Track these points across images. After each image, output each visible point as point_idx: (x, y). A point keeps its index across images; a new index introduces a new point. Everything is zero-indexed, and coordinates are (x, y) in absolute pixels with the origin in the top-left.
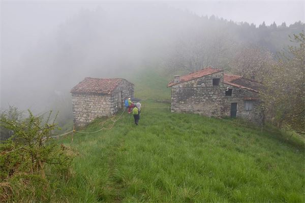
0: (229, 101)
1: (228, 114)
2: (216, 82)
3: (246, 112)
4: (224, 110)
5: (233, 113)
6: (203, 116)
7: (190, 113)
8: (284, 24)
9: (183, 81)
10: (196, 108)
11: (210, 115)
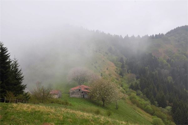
0: (82, 94)
1: (82, 97)
2: (79, 90)
3: (86, 97)
4: (81, 96)
5: (84, 97)
6: (77, 98)
7: (74, 97)
8: (139, 36)
9: (72, 90)
10: (75, 96)
11: (78, 97)
